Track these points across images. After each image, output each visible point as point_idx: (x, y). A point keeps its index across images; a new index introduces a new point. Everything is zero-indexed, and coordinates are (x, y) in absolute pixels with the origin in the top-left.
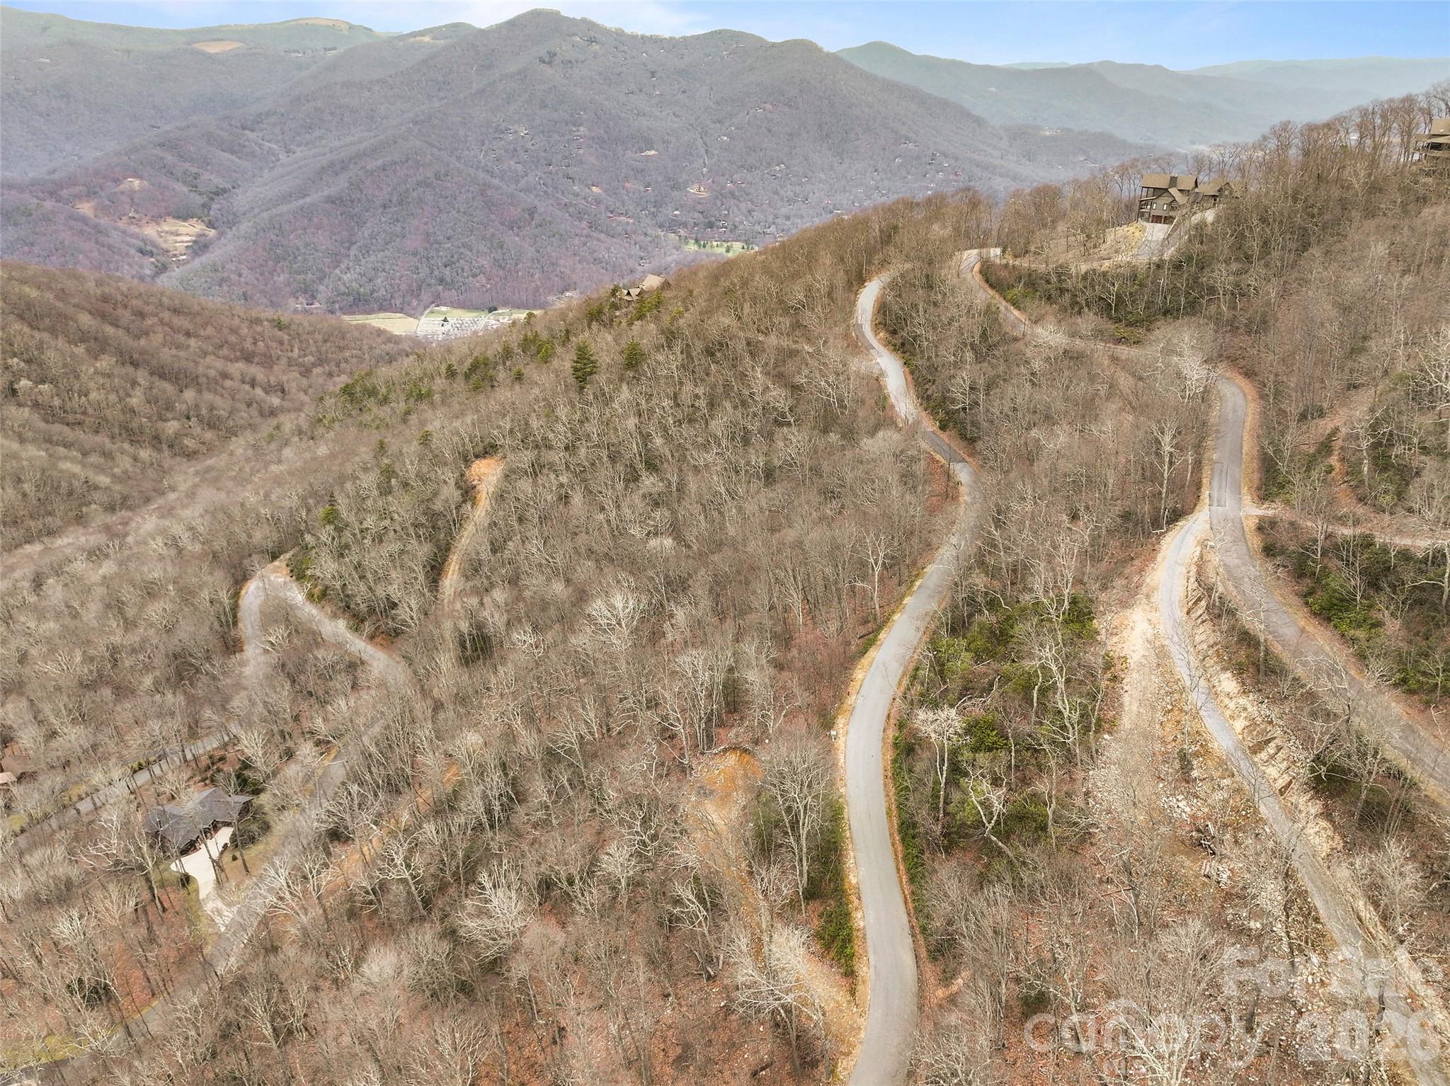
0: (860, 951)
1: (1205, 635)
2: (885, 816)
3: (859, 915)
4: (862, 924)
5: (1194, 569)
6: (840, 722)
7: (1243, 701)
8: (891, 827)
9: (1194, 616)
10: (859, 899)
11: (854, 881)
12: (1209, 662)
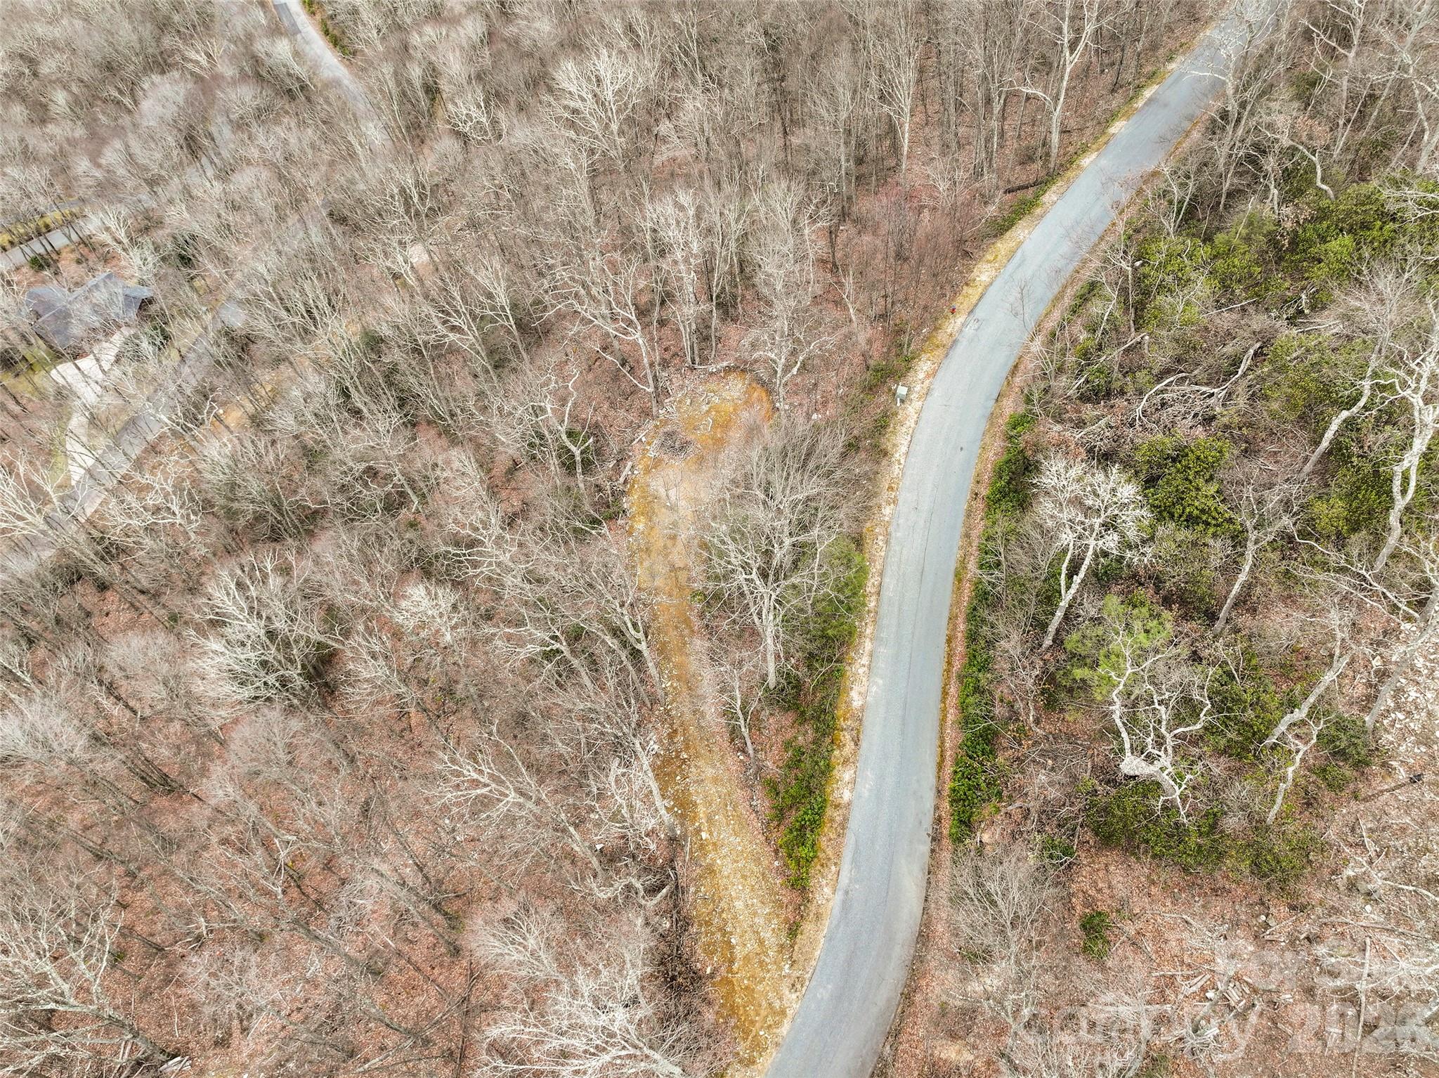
0: (830, 852)
2: (951, 577)
3: (847, 775)
4: (847, 795)
6: (923, 367)
8: (957, 603)
10: (856, 742)
11: (857, 703)
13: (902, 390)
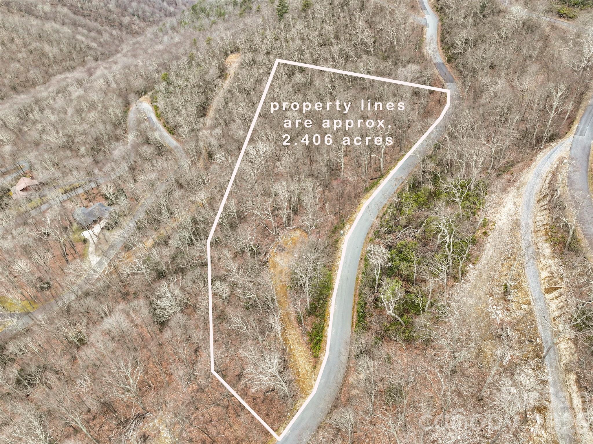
0: (323, 348)
1: (543, 218)
2: (355, 280)
3: (328, 329)
4: (327, 334)
5: (550, 175)
6: (348, 226)
7: (551, 262)
8: (356, 286)
9: (541, 204)
11: (330, 311)
12: (540, 234)
13: (342, 232)
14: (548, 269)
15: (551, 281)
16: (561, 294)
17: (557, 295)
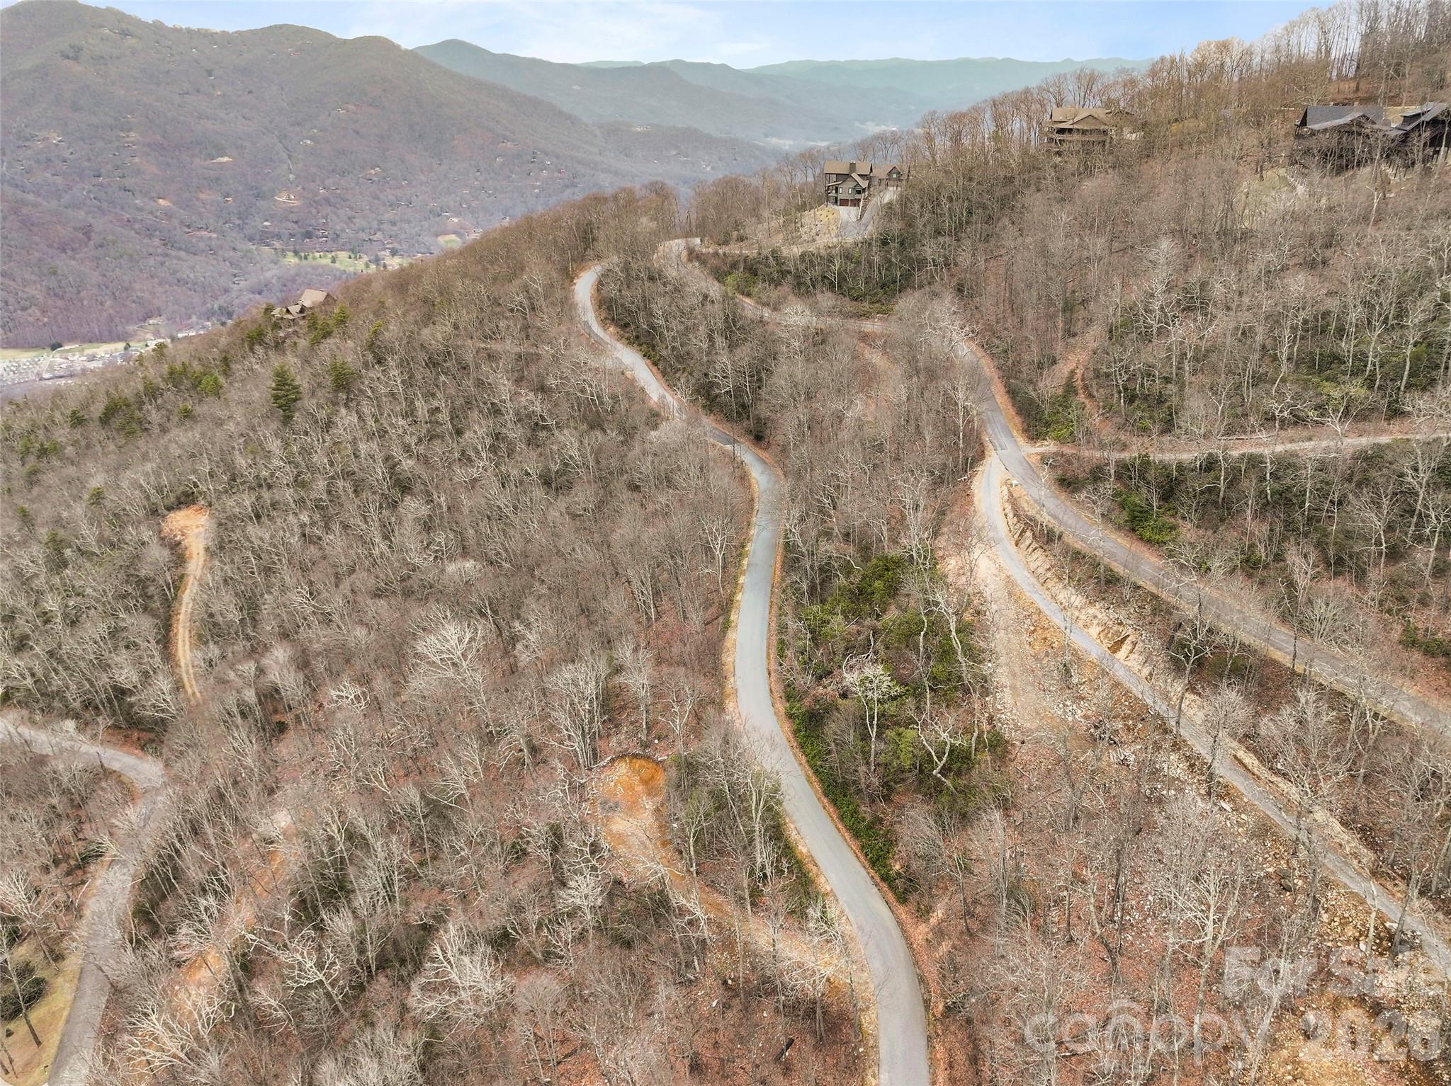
1: (1039, 560)
2: (806, 783)
3: (822, 880)
5: (1009, 507)
6: (730, 705)
8: (816, 793)
9: (1023, 546)
10: (816, 865)
12: (1051, 583)
13: (728, 718)
14: (1096, 622)
15: (1110, 635)
16: (1134, 644)
17: (1130, 648)
